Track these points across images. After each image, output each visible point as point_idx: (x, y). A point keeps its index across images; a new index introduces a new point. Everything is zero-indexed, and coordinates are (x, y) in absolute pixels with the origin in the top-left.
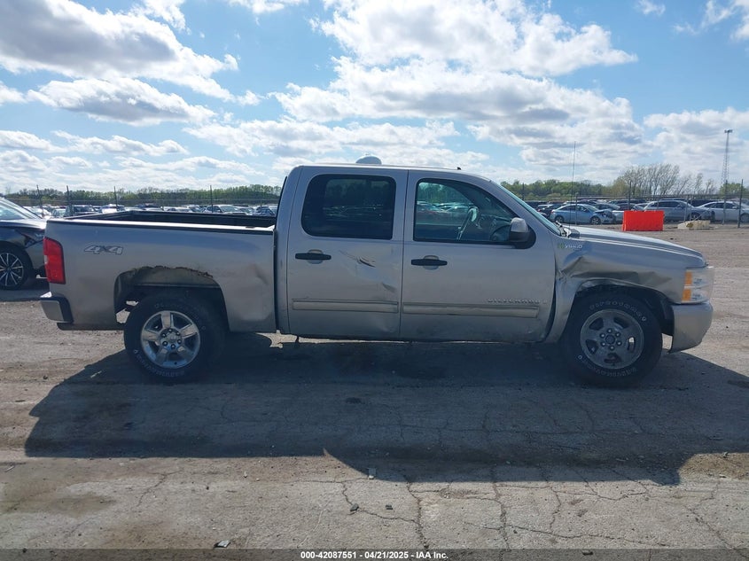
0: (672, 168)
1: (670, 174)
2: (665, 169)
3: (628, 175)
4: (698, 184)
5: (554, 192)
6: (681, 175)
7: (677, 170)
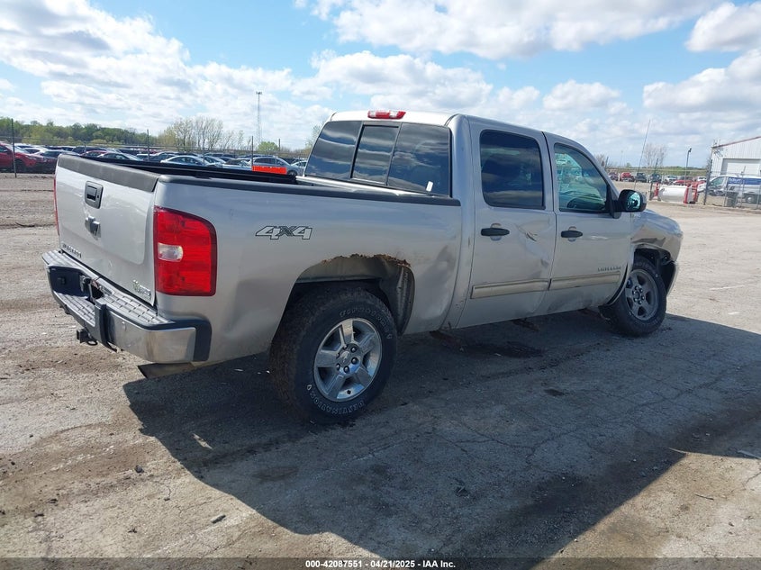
0: (216, 123)
1: (216, 129)
2: (210, 123)
3: (178, 126)
4: (241, 140)
5: (97, 137)
6: (225, 130)
7: (220, 126)
